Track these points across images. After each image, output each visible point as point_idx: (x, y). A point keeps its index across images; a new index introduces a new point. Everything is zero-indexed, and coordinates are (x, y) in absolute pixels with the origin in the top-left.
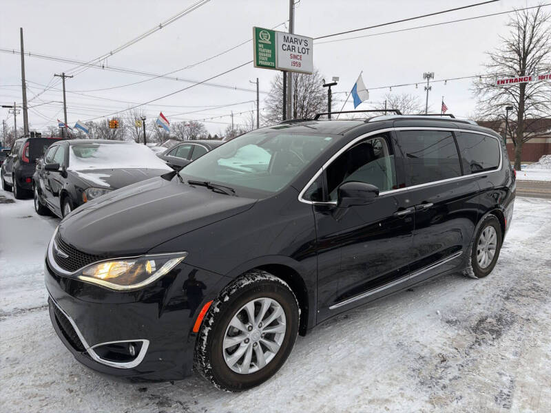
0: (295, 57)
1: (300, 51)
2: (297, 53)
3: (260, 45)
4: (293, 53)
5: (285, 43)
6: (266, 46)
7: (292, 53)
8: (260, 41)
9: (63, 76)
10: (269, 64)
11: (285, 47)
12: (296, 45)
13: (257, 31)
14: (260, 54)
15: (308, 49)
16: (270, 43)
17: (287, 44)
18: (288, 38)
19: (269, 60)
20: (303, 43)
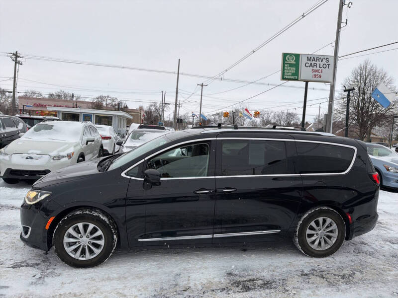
0: (316, 71)
1: (321, 66)
2: (318, 68)
3: (286, 65)
4: (315, 68)
5: (308, 62)
6: (291, 65)
7: (313, 68)
8: (286, 62)
9: (202, 85)
10: (292, 77)
11: (307, 65)
12: (318, 63)
13: (285, 55)
14: (285, 71)
15: (329, 65)
16: (295, 63)
17: (310, 62)
18: (311, 58)
19: (293, 74)
20: (324, 61)
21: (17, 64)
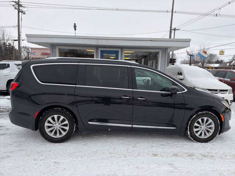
21: (20, 13)
